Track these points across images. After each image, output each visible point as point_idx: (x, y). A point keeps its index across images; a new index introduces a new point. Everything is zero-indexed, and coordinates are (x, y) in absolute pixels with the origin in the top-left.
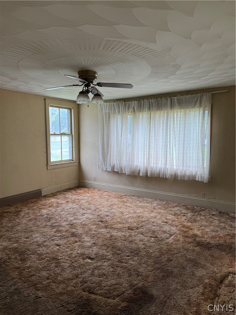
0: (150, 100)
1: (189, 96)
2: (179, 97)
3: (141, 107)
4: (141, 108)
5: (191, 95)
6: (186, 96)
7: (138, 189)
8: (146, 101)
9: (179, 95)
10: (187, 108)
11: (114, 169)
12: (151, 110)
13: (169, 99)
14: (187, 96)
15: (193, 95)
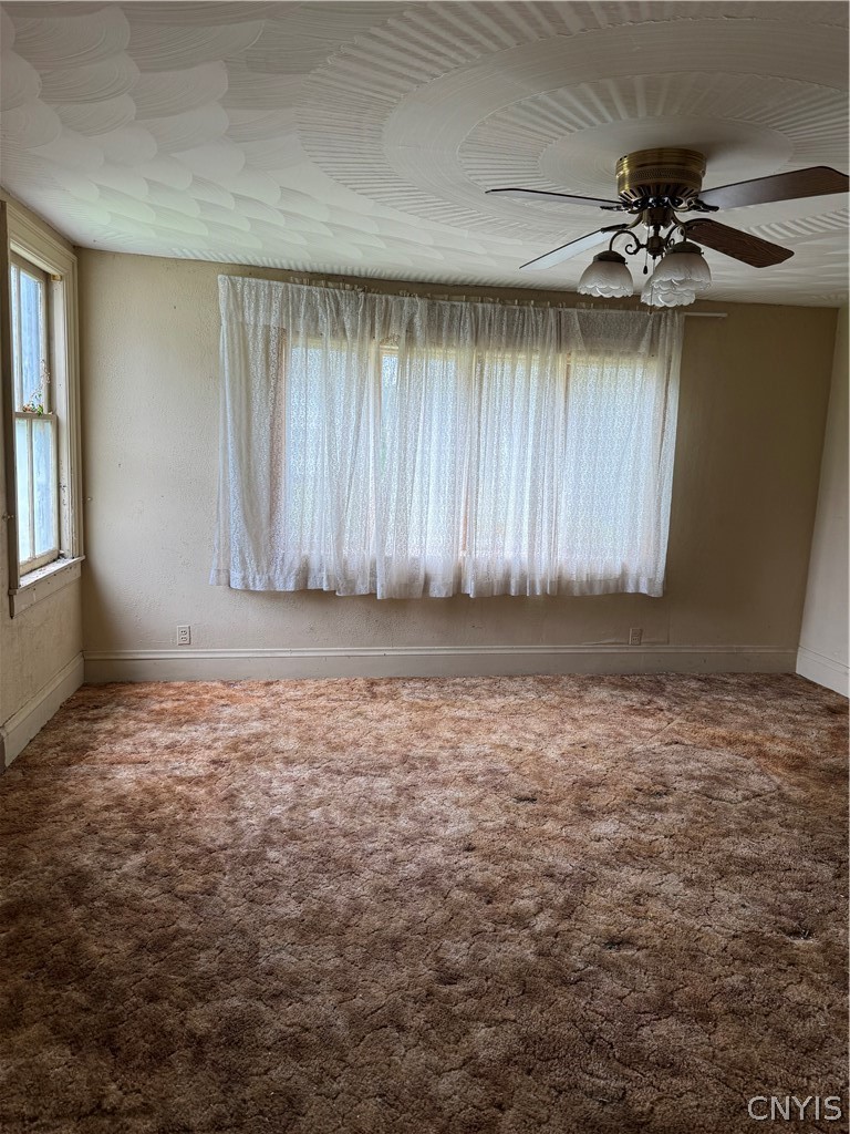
0: (480, 305)
1: (621, 312)
2: (586, 311)
3: (440, 328)
4: (440, 330)
5: (624, 312)
6: (608, 311)
7: (414, 651)
8: (463, 305)
9: (584, 305)
10: (609, 353)
11: (307, 581)
12: (481, 343)
13: (551, 311)
14: (612, 311)
15: (630, 313)
